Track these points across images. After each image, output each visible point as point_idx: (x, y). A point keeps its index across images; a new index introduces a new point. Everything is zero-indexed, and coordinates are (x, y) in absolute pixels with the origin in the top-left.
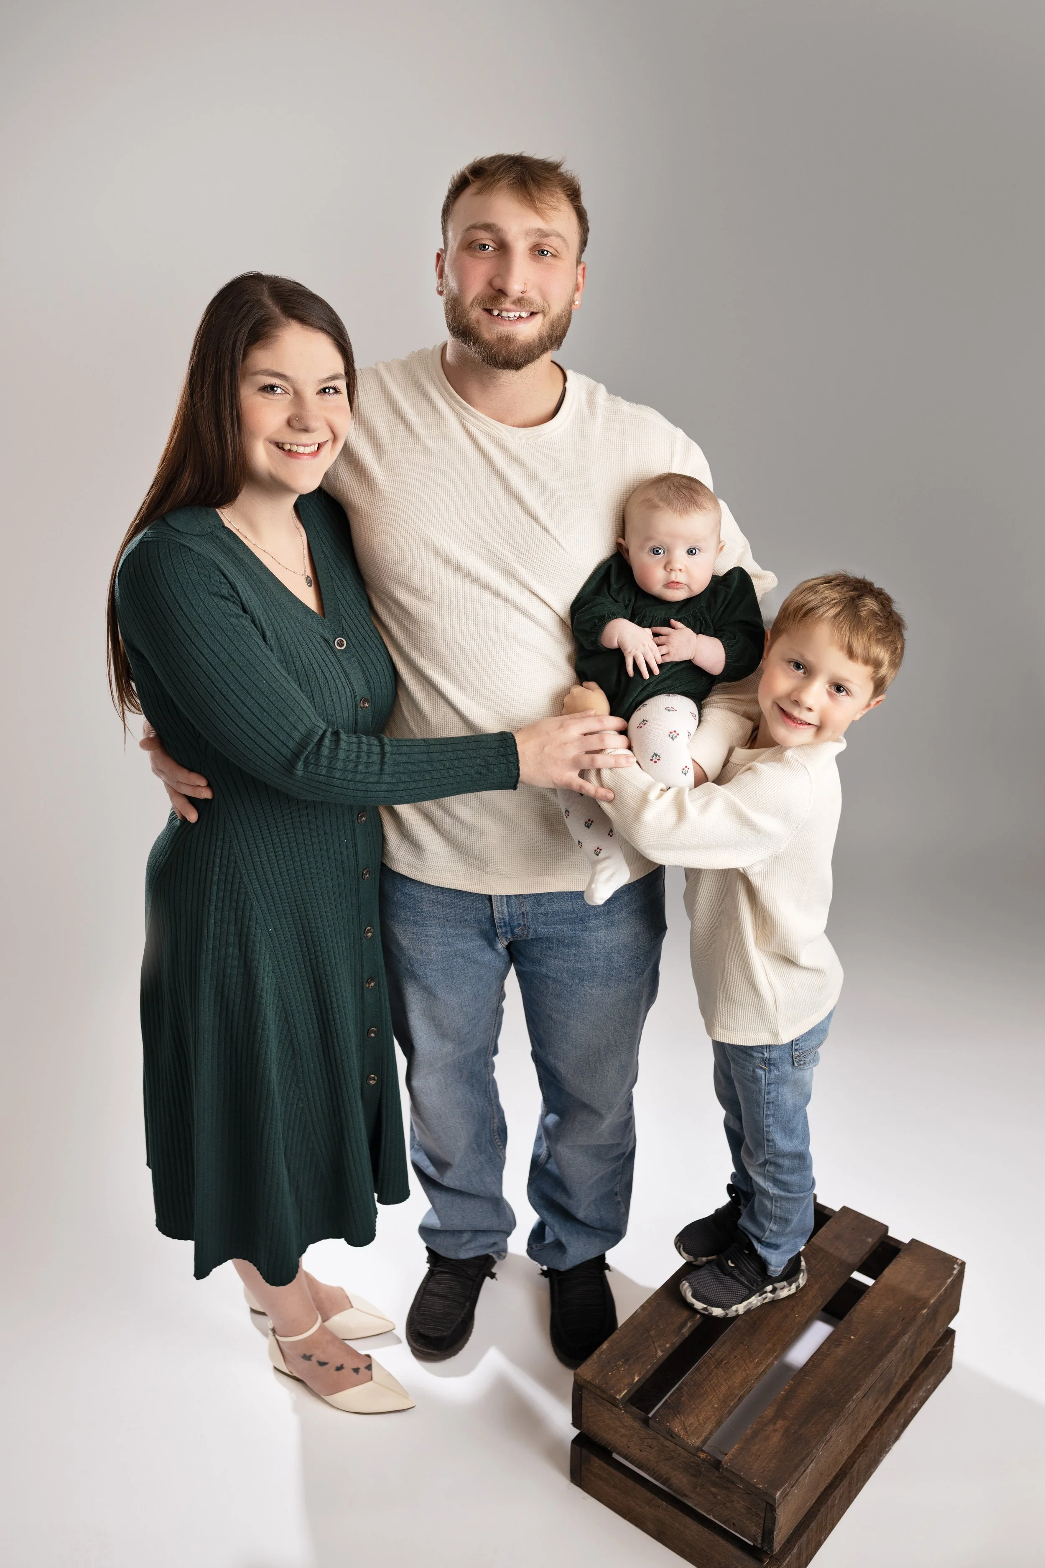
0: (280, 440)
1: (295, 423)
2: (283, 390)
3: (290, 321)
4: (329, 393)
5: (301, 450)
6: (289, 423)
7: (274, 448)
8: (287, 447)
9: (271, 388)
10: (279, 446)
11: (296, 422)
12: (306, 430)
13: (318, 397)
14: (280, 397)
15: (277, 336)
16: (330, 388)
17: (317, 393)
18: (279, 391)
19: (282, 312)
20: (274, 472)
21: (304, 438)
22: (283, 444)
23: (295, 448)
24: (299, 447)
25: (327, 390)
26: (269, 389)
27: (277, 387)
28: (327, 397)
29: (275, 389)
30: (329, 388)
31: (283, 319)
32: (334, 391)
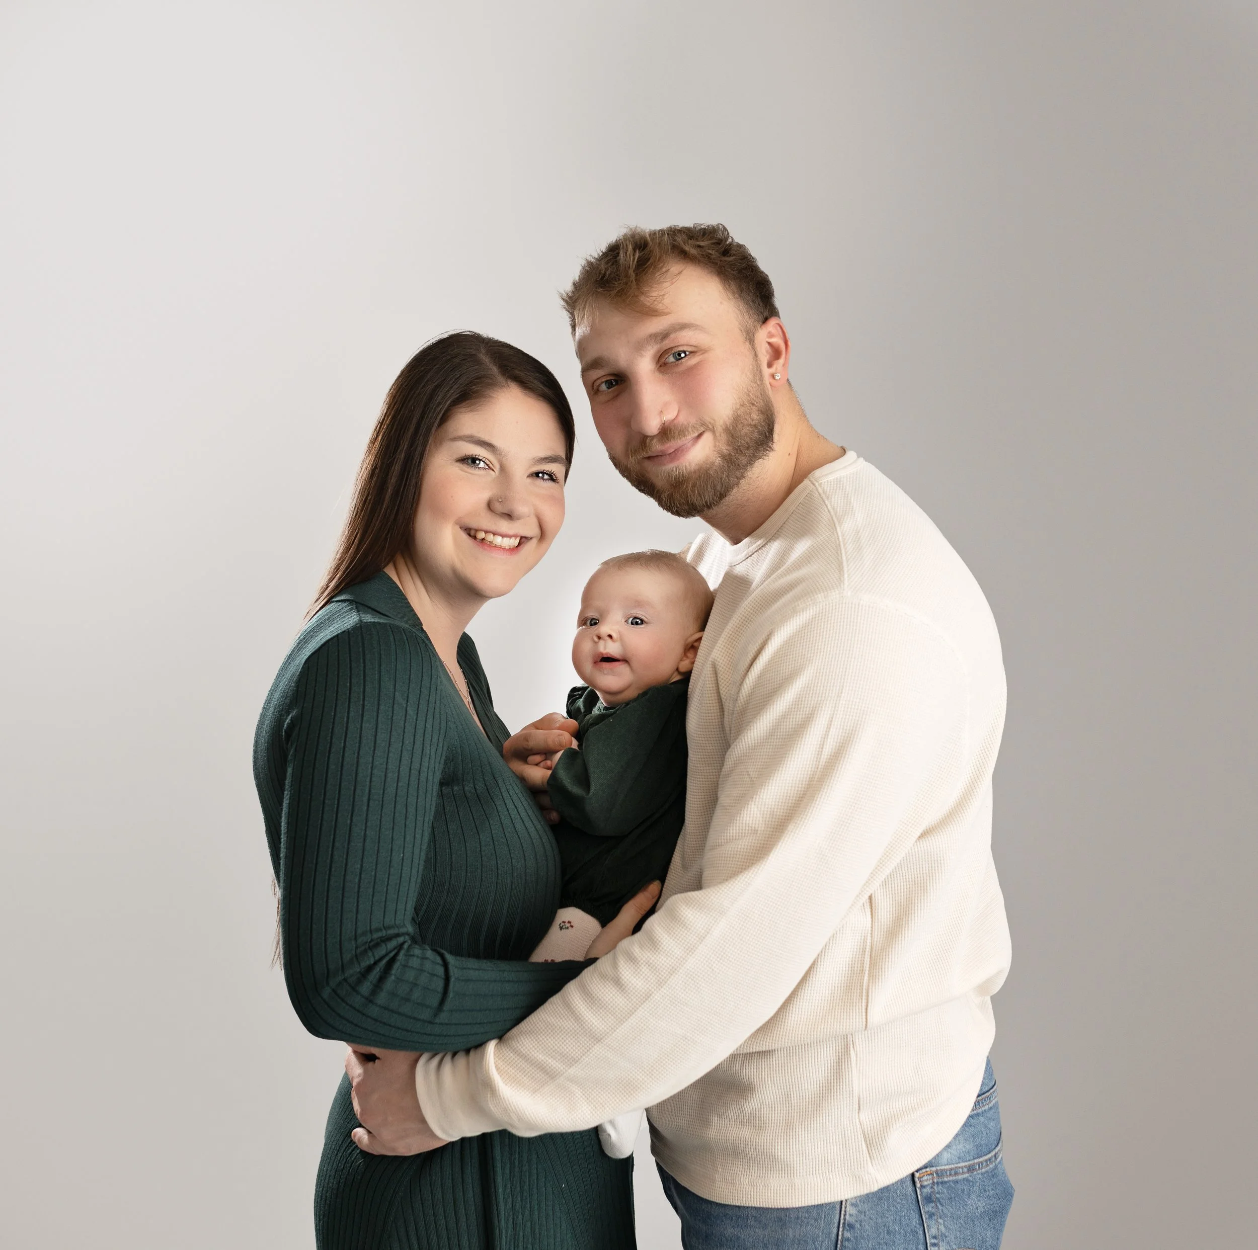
0: (474, 524)
1: (498, 507)
2: (487, 465)
3: (509, 383)
4: (543, 478)
5: (498, 540)
6: (489, 506)
7: (464, 536)
8: (481, 535)
9: (473, 460)
10: (471, 532)
11: (498, 504)
12: (509, 516)
13: (529, 480)
14: (482, 472)
15: (491, 397)
16: (545, 473)
17: (528, 476)
18: (482, 465)
19: (500, 372)
20: (458, 565)
21: (504, 526)
22: (477, 531)
23: (490, 537)
24: (496, 536)
25: (540, 475)
26: (470, 461)
27: (480, 460)
28: (539, 482)
29: (477, 462)
30: (543, 473)
31: (501, 379)
32: (549, 478)
